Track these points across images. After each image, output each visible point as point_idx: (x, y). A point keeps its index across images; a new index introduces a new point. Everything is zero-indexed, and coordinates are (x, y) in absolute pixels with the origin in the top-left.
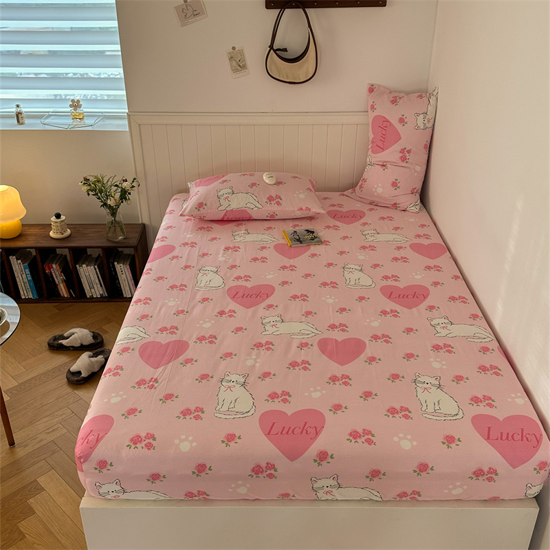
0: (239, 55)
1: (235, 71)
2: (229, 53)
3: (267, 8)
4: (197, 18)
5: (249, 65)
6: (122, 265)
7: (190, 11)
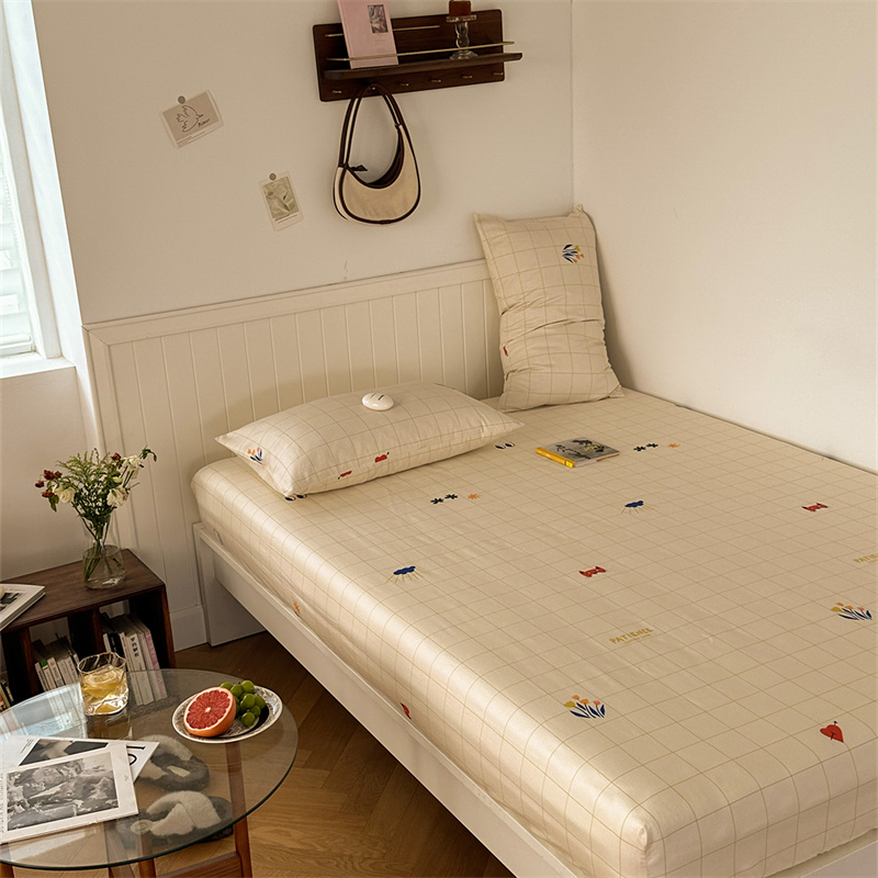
0: (284, 189)
1: (278, 216)
2: (266, 186)
3: (322, 100)
4: (206, 129)
5: (301, 203)
6: (135, 636)
7: (192, 117)
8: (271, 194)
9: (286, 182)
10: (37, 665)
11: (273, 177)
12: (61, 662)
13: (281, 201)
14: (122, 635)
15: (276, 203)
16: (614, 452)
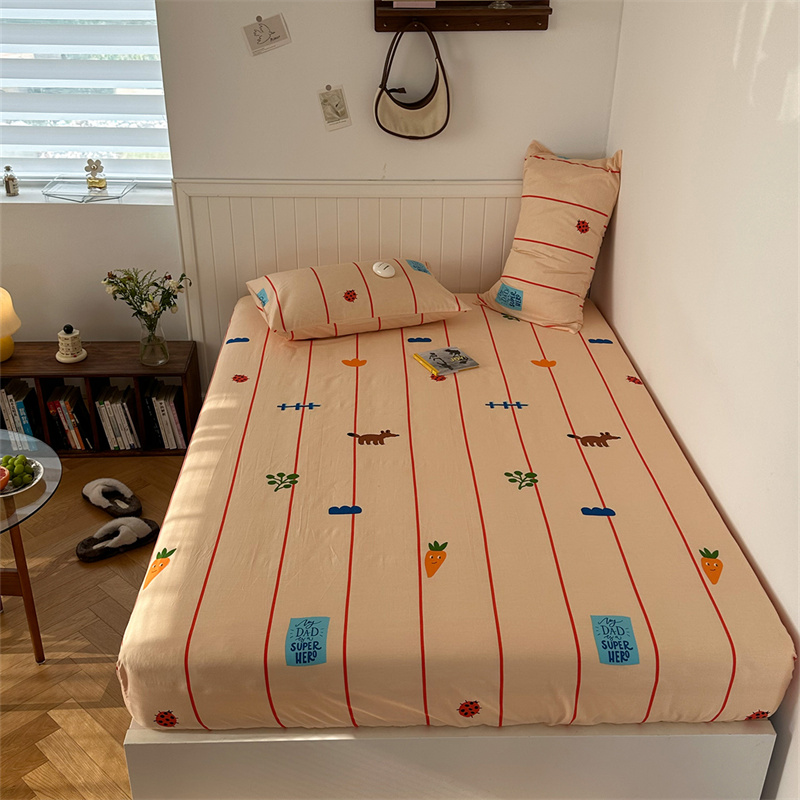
0: (337, 98)
1: (330, 120)
2: (323, 94)
3: (376, 30)
4: (277, 44)
5: (351, 111)
6: (163, 401)
7: (266, 33)
8: (325, 101)
9: (340, 93)
10: (97, 403)
11: (328, 88)
12: (114, 405)
13: (334, 108)
14: (154, 399)
15: (329, 109)
16: (475, 365)
